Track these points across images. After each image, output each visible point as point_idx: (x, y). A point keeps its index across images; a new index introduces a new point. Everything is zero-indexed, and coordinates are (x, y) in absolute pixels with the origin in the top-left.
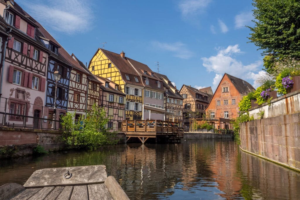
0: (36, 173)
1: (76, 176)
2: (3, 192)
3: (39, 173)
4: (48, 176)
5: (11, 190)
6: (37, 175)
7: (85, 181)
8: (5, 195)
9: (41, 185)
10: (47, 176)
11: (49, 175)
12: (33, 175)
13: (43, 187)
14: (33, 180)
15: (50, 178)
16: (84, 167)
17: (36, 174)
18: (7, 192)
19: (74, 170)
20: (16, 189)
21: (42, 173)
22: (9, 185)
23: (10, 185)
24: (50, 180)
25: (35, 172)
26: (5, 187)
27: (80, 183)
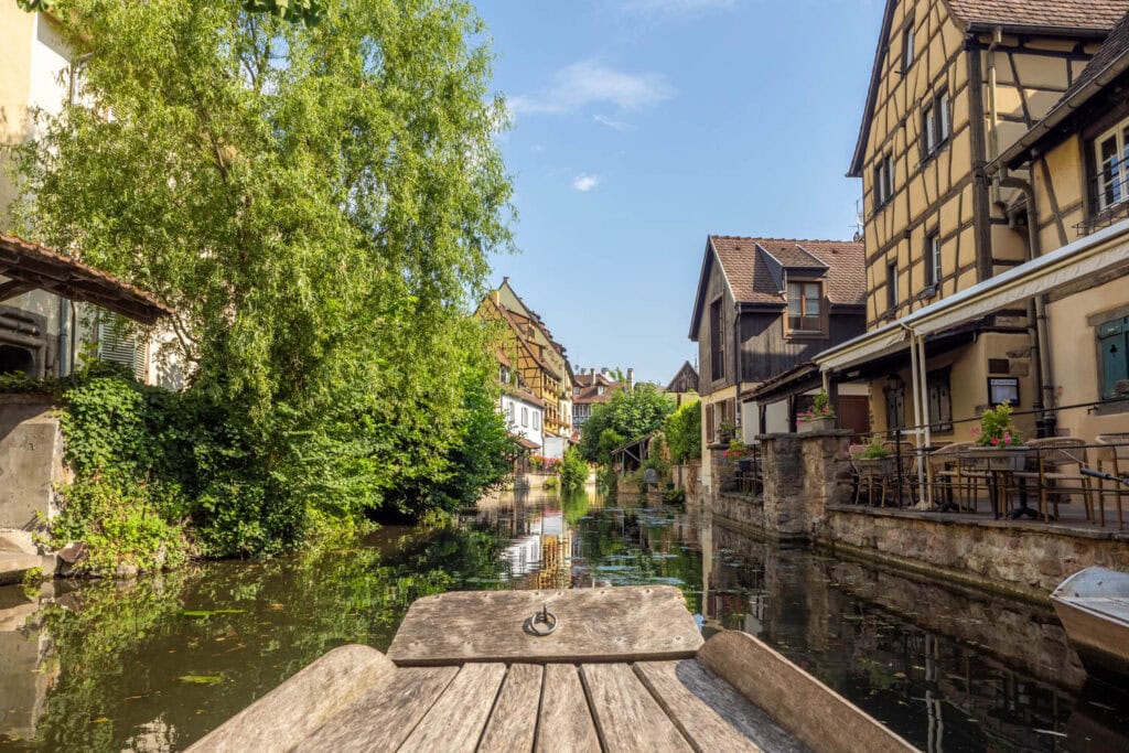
0: (421, 607)
1: (577, 627)
2: (332, 677)
3: (433, 609)
4: (471, 623)
5: (354, 670)
6: (427, 615)
7: (616, 647)
8: (337, 690)
9: (450, 656)
10: (464, 623)
11: (471, 618)
12: (408, 615)
13: (460, 663)
14: (416, 635)
15: (479, 630)
16: (599, 593)
17: (422, 612)
18: (342, 678)
19: (561, 604)
20: (369, 669)
21: (441, 610)
22: (347, 653)
23: (351, 654)
24: (481, 636)
25: (417, 605)
26: (337, 660)
27: (601, 653)
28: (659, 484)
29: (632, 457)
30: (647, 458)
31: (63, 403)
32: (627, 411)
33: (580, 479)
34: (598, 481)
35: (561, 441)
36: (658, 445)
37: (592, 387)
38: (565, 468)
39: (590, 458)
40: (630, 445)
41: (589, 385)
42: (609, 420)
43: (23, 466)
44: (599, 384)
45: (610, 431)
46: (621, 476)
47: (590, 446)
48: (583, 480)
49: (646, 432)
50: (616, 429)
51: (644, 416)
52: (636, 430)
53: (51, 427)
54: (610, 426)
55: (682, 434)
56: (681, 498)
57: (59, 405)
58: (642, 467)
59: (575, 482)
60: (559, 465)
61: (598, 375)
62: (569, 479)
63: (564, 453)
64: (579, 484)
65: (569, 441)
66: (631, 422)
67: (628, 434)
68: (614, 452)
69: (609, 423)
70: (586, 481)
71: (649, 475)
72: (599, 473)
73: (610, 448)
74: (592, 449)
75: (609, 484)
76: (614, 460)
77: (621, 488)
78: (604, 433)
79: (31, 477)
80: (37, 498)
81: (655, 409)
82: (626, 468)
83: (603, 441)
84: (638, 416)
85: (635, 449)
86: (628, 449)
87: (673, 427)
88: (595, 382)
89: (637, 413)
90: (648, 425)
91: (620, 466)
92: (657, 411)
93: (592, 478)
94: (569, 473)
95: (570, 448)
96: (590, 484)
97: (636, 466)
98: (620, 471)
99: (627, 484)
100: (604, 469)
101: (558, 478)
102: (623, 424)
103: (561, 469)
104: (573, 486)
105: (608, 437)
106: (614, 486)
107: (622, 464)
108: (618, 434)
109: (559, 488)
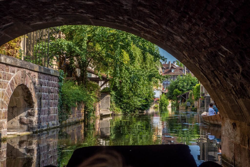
28: (191, 106)
29: (184, 98)
30: (188, 99)
31: (110, 94)
32: (182, 83)
33: (166, 105)
34: (172, 106)
35: (159, 91)
36: (191, 95)
37: (169, 69)
38: (161, 101)
39: (170, 98)
40: (183, 94)
41: (168, 68)
42: (177, 86)
43: (106, 102)
44: (172, 68)
45: (177, 90)
46: (180, 104)
47: (170, 94)
48: (167, 106)
49: (188, 90)
50: (179, 89)
51: (188, 85)
52: (185, 89)
53: (109, 97)
54: (177, 88)
55: (196, 93)
56: (196, 110)
57: (109, 94)
58: (187, 101)
59: (164, 106)
60: (158, 100)
61: (172, 64)
62: (162, 105)
63: (160, 96)
64: (165, 107)
65: (162, 92)
66: (183, 87)
67: (183, 91)
68: (178, 96)
69: (176, 87)
70: (168, 106)
71: (188, 104)
72: (172, 103)
73: (177, 95)
74: (171, 96)
75: (176, 107)
76: (178, 99)
77: (180, 108)
78: (175, 90)
79: (107, 103)
80: (108, 106)
81: (191, 82)
82: (182, 102)
83: (174, 93)
84: (186, 85)
85: (185, 96)
86: (182, 96)
87: (195, 90)
88: (170, 67)
89: (185, 84)
90: (189, 88)
91: (180, 101)
92: (192, 83)
93: (170, 105)
94: (162, 103)
95: (162, 94)
96: (169, 107)
97: (185, 101)
98: (180, 102)
99: (182, 106)
100: (175, 102)
101: (158, 105)
102: (181, 88)
103: (159, 102)
104: (163, 108)
105: (176, 92)
106: (178, 107)
107: (181, 100)
108: (179, 90)
109: (158, 108)
